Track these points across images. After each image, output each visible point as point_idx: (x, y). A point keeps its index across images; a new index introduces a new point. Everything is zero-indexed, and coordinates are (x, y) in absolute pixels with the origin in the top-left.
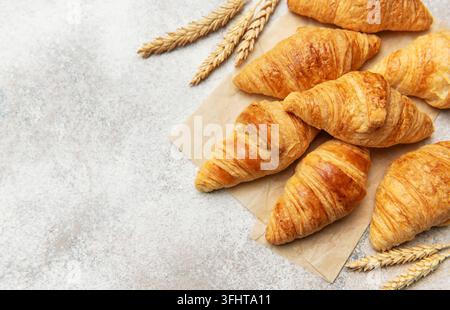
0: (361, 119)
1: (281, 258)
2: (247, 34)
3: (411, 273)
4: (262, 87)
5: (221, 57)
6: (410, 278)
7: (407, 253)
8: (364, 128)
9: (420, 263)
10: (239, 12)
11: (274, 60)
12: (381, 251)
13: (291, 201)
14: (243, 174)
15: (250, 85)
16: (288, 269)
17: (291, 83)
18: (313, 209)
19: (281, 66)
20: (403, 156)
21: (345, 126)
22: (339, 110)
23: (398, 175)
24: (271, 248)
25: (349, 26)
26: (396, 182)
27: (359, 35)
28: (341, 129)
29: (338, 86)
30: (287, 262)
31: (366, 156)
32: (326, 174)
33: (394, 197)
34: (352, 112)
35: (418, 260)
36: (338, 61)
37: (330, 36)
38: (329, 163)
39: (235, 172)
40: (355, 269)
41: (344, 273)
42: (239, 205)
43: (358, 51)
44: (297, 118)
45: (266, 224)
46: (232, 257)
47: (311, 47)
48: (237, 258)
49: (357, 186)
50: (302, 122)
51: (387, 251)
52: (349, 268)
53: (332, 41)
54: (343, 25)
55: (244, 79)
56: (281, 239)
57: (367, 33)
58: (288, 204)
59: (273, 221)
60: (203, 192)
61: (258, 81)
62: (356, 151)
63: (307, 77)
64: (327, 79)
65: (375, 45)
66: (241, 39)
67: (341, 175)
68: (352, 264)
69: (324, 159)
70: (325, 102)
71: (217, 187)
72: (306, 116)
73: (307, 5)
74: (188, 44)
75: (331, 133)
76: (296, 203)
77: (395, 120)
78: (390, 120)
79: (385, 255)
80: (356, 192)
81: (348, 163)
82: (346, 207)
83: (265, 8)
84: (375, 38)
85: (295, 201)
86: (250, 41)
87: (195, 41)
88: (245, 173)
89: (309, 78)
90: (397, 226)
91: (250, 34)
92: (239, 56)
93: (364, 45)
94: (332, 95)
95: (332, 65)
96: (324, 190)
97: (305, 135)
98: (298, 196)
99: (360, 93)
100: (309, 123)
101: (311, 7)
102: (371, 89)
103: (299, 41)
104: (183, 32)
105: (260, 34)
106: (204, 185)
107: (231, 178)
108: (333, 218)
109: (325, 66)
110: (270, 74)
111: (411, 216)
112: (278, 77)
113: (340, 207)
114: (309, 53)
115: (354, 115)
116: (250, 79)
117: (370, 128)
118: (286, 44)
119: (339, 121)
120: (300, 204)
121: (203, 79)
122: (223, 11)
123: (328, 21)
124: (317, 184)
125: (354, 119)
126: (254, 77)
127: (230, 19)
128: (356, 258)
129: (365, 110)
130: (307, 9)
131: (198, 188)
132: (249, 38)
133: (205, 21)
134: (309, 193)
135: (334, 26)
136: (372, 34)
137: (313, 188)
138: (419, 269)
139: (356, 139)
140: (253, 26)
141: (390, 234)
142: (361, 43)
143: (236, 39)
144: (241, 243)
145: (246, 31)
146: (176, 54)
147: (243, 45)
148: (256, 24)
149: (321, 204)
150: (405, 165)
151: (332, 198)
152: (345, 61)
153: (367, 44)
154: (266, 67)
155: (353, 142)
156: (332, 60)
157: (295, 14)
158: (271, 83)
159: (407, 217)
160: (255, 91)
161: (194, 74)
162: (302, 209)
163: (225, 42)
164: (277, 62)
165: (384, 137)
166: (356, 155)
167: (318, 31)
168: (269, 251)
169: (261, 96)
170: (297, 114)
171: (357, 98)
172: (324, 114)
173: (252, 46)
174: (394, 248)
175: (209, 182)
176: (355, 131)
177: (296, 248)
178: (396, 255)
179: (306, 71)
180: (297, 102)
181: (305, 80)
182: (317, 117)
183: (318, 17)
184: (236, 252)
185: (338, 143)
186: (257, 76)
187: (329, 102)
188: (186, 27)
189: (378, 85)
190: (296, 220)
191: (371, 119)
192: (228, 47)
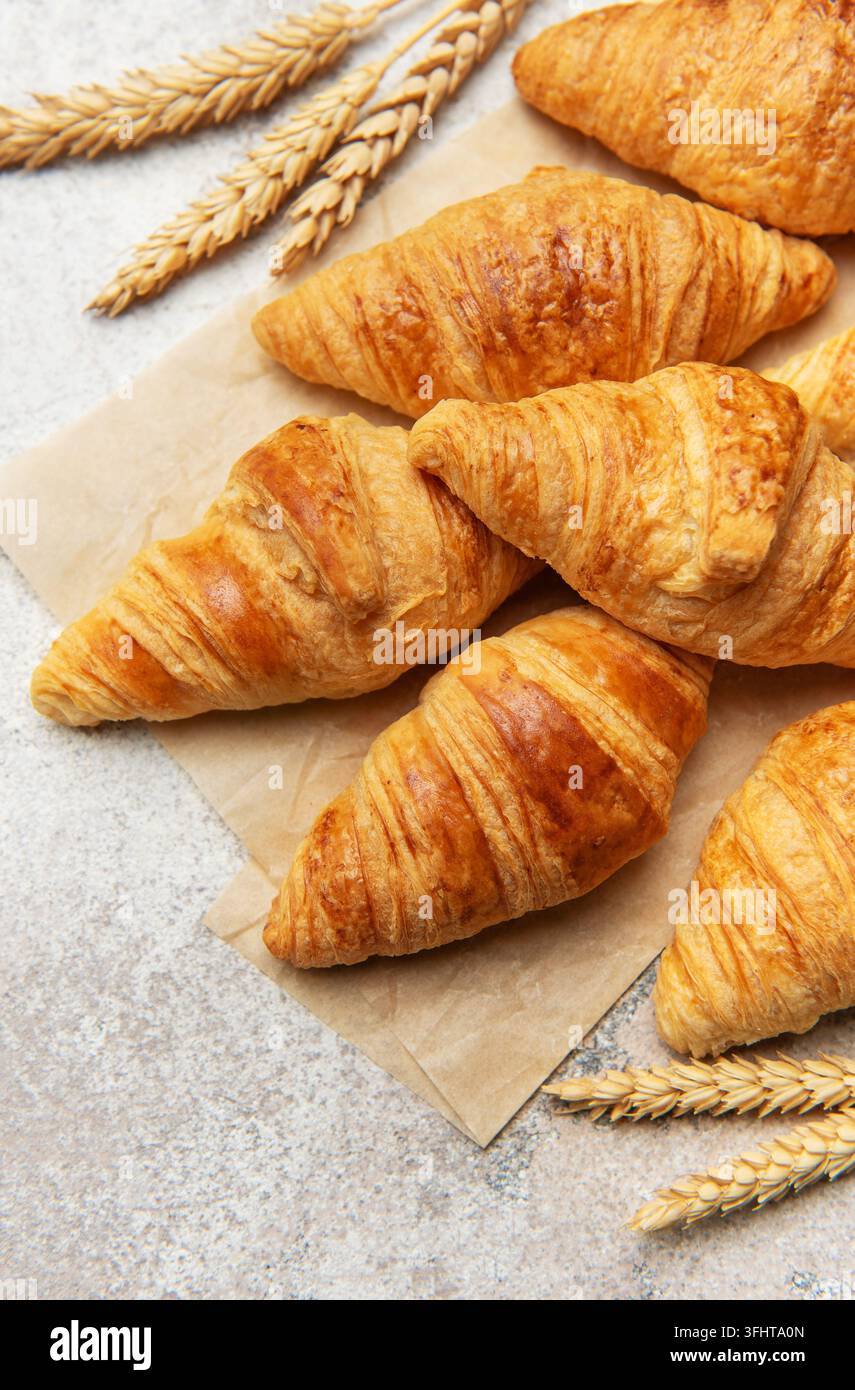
0: (684, 541)
1: (312, 1021)
2: (341, 156)
3: (781, 1156)
4: (354, 365)
5: (225, 227)
6: (774, 1174)
7: (781, 1079)
8: (687, 578)
9: (823, 1126)
10: (326, 69)
11: (413, 268)
12: (686, 1057)
13: (375, 809)
14: (217, 677)
15: (311, 350)
16: (329, 1069)
17: (464, 367)
18: (451, 854)
19: (432, 296)
20: (827, 713)
21: (621, 561)
22: (608, 494)
23: (791, 778)
24: (279, 980)
25: (721, 193)
26: (778, 804)
27: (754, 231)
28: (606, 566)
29: (623, 406)
30: (329, 1042)
31: (690, 689)
32: (518, 728)
33: (761, 856)
34: (652, 510)
35: (819, 1112)
36: (648, 314)
37: (634, 216)
38: (540, 687)
39: (188, 665)
40: (579, 1109)
41: (534, 1118)
42: (190, 796)
43: (736, 291)
44: (455, 500)
45: (276, 882)
46: (123, 987)
47: (557, 242)
48: (141, 994)
49: (630, 794)
50: (472, 519)
51: (708, 1059)
52: (557, 1101)
53: (640, 235)
54: (702, 186)
55: (292, 326)
56: (314, 946)
57: (786, 233)
58: (364, 819)
59: (300, 873)
60: (62, 725)
61: (341, 341)
62: (653, 661)
63: (521, 353)
64: (595, 373)
65: (807, 281)
66: (314, 172)
67: (574, 740)
68: (571, 1088)
69: (526, 670)
70: (564, 455)
71: (114, 712)
72: (482, 497)
73: (584, 86)
74: (110, 152)
75: (572, 580)
76: (392, 822)
77: (812, 569)
78: (790, 563)
79: (697, 1072)
80: (622, 814)
81: (613, 701)
82: (577, 863)
83: (425, 71)
84: (811, 257)
85: (389, 813)
86: (346, 183)
87: (140, 148)
88: (226, 678)
89: (528, 361)
90: (752, 966)
91: (351, 160)
92: (296, 234)
93: (763, 271)
94: (593, 435)
95: (622, 326)
96: (500, 784)
97: (474, 571)
98: (401, 793)
99: (697, 443)
100: (493, 527)
101: (597, 95)
102: (736, 437)
103: (515, 214)
104: (96, 102)
105: (392, 165)
106: (66, 694)
107: (169, 688)
108: (522, 902)
109: (598, 322)
110: (390, 321)
111: (808, 939)
112: (416, 335)
113: (551, 860)
114: (542, 266)
115: (657, 524)
116: (314, 325)
117: (711, 581)
118: (466, 219)
119: (602, 537)
120: (403, 826)
121: (143, 299)
122: (264, 52)
123: (649, 163)
124: (478, 759)
125: (657, 537)
126: (328, 323)
127: (289, 91)
128: (592, 1066)
129: (699, 510)
130: (578, 102)
131: (39, 704)
132: (344, 172)
133: (189, 76)
134: (444, 789)
135: (667, 183)
136: (803, 237)
137: (463, 771)
138: (815, 1144)
139: (657, 615)
140: (367, 129)
141: (724, 996)
142: (751, 263)
143: (294, 167)
144: (169, 941)
145: (337, 144)
146: (59, 184)
147: (319, 196)
148: (382, 123)
149: (481, 840)
150: (824, 744)
151: (527, 821)
152: (676, 317)
153: (774, 270)
154: (381, 292)
155: (646, 623)
156: (627, 307)
157: (537, 112)
158: (386, 354)
159: (793, 941)
160: (325, 373)
161: (113, 273)
162: (411, 844)
163: (249, 171)
164: (425, 280)
165: (762, 627)
166: (654, 678)
167: (597, 187)
168: (270, 987)
169: (346, 398)
170: (455, 486)
171: (681, 462)
172: (548, 501)
173: (348, 208)
174: (733, 1051)
175: (84, 686)
176: (654, 585)
177: (373, 994)
178: (737, 1081)
179: (521, 329)
180: (458, 437)
181: (513, 363)
182: (522, 508)
183: (616, 139)
184: (142, 972)
185: (594, 623)
186: (340, 318)
187: (578, 460)
188: (114, 87)
189: (767, 424)
190: (380, 883)
191: (716, 549)
192: (260, 194)
